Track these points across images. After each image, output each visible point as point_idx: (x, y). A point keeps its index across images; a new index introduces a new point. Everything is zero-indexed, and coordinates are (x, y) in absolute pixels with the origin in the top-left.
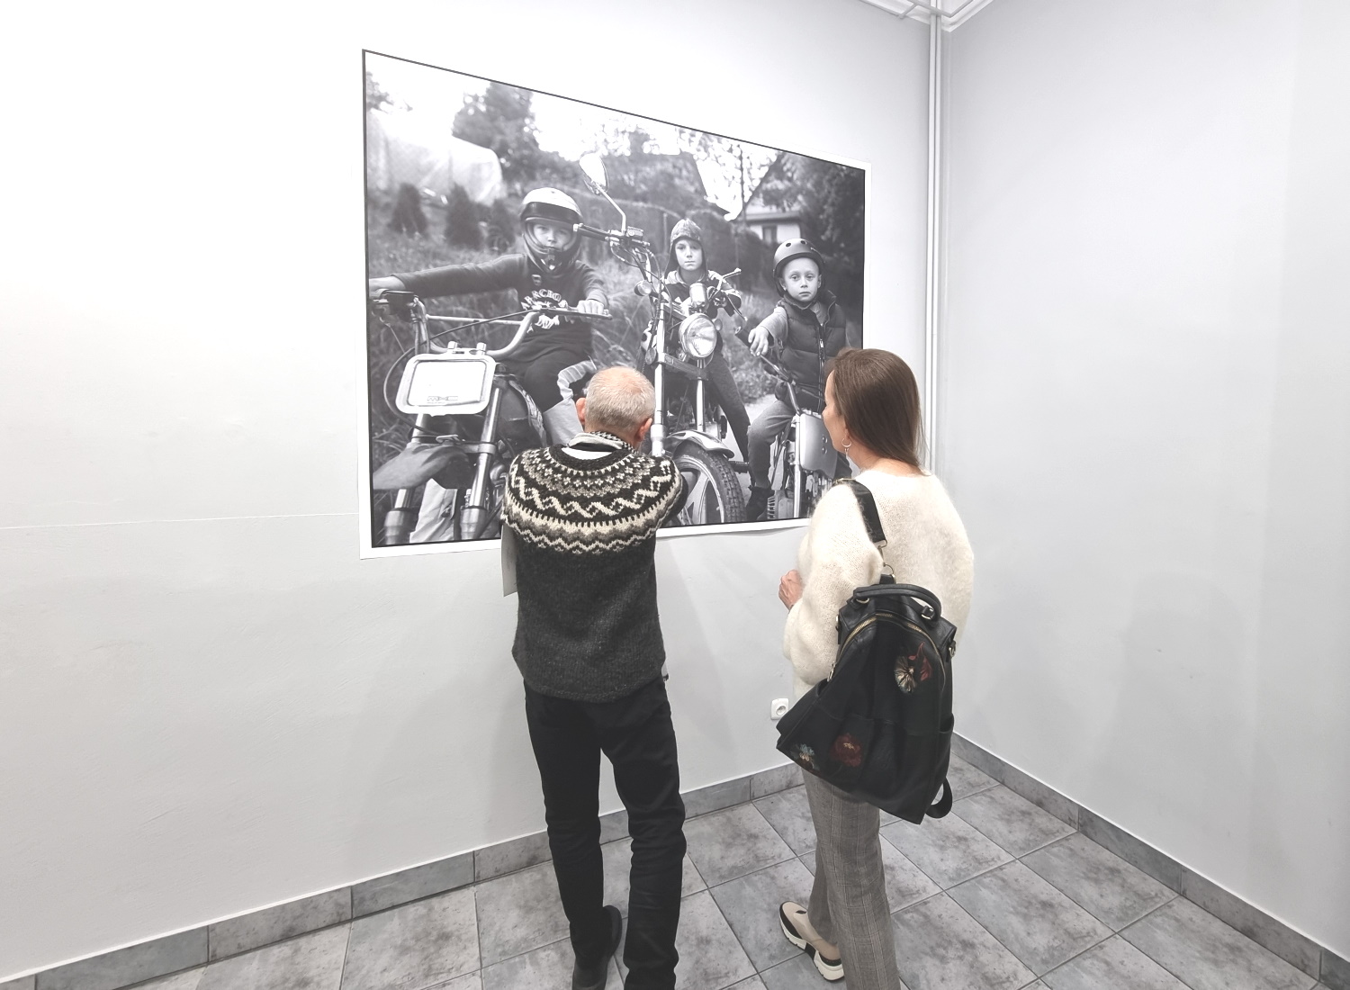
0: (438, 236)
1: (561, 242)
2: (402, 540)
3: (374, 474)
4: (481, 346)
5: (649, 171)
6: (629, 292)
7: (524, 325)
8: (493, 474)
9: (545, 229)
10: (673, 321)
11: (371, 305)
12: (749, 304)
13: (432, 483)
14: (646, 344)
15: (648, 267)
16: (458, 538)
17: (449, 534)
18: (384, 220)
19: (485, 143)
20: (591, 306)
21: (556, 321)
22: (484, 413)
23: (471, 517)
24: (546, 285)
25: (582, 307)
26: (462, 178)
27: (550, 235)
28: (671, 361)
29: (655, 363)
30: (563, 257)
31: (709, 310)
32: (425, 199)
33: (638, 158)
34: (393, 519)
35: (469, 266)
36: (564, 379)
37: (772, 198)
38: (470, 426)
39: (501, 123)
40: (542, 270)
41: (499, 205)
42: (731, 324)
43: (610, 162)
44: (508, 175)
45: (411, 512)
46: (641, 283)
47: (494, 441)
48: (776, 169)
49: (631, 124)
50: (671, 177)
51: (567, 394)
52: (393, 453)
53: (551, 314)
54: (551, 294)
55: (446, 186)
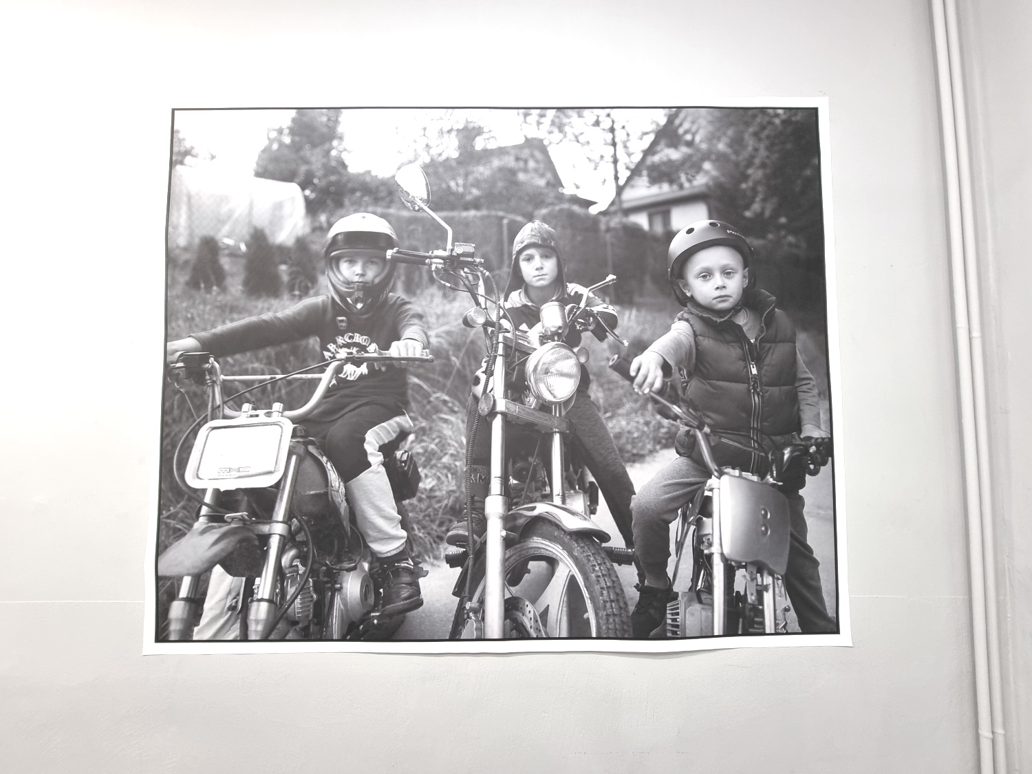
0: (235, 286)
1: (371, 274)
2: (186, 637)
3: (159, 558)
4: (277, 406)
5: (482, 171)
6: (456, 324)
7: (326, 379)
8: (285, 560)
9: (352, 262)
10: (516, 356)
11: (168, 370)
12: (630, 322)
13: (218, 569)
14: (479, 389)
15: (481, 290)
16: (244, 638)
17: (235, 632)
18: (183, 278)
19: (288, 177)
20: (407, 347)
21: (364, 369)
22: (278, 486)
23: (260, 612)
24: (353, 328)
25: (397, 350)
26: (261, 219)
27: (358, 268)
28: (515, 409)
29: (493, 413)
30: (372, 292)
31: (568, 338)
32: (224, 249)
33: (469, 156)
34: (177, 610)
35: (266, 316)
36: (373, 441)
37: (660, 174)
38: (262, 501)
39: (307, 152)
40: (346, 310)
41: (301, 243)
42: (602, 353)
43: (433, 170)
44: (312, 207)
45: (196, 602)
46: (472, 312)
47: (287, 520)
48: (668, 134)
49: (458, 120)
50: (513, 172)
51: (376, 459)
52: (179, 534)
53: (357, 362)
54: (358, 338)
55: (245, 232)
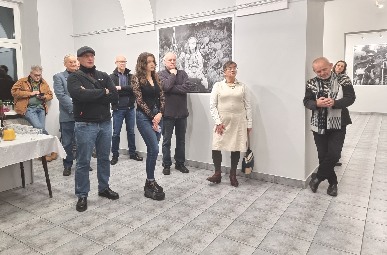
0: (360, 60)
1: (372, 58)
2: (355, 85)
3: (353, 79)
4: (363, 68)
5: (382, 49)
6: (379, 62)
7: (368, 66)
8: (364, 79)
9: (370, 57)
13: (358, 80)
14: (381, 66)
15: (382, 59)
16: (360, 85)
18: (355, 59)
19: (364, 51)
20: (375, 63)
21: (371, 65)
22: (363, 74)
23: (362, 83)
24: (370, 62)
25: (374, 64)
26: (362, 54)
27: (371, 58)
28: (385, 68)
29: (383, 68)
30: (372, 59)
32: (359, 57)
33: (381, 48)
34: (355, 83)
35: (362, 62)
36: (372, 71)
39: (366, 49)
41: (365, 56)
43: (378, 50)
44: (366, 53)
46: (381, 60)
47: (364, 76)
49: (380, 45)
50: (385, 49)
51: (372, 72)
52: (355, 77)
53: (370, 65)
54: (370, 63)
55: (361, 55)
